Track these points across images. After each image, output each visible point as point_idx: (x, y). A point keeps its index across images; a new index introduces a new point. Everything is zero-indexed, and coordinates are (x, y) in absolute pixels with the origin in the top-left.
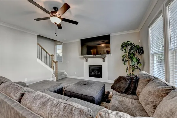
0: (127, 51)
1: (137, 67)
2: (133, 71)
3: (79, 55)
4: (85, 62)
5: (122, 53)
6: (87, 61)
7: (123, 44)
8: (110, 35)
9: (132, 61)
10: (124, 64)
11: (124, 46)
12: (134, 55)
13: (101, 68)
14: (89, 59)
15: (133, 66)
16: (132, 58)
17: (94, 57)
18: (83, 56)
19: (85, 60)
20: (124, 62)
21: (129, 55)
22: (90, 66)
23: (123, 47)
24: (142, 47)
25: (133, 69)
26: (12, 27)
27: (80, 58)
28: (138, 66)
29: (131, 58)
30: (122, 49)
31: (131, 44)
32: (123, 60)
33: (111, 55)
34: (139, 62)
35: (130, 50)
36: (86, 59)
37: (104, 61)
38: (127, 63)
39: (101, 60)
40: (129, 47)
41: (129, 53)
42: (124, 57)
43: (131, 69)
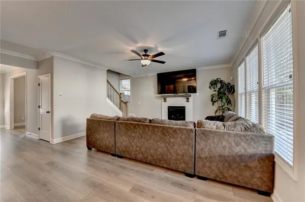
0: (217, 89)
1: (228, 108)
2: (223, 112)
3: (155, 94)
4: (163, 103)
5: (211, 92)
6: (165, 101)
7: (212, 82)
8: (195, 69)
9: (222, 101)
10: (213, 104)
11: (213, 83)
12: (225, 94)
13: (184, 110)
14: (168, 99)
15: (222, 106)
16: (222, 98)
17: (175, 97)
18: (160, 95)
19: (163, 100)
20: (213, 102)
21: (218, 95)
22: (170, 108)
23: (212, 85)
24: (234, 86)
25: (223, 110)
26: (85, 63)
27: (156, 97)
28: (229, 106)
29: (220, 98)
30: (210, 88)
31: (221, 82)
32: (212, 100)
33: (197, 94)
34: (229, 102)
35: (220, 89)
36: (165, 99)
37: (188, 101)
38: (216, 104)
39: (184, 100)
40: (219, 85)
41: (219, 92)
42: (212, 96)
43: (221, 111)
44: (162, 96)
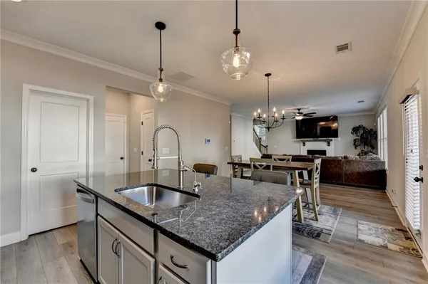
0: (359, 135)
3: (293, 138)
4: (302, 147)
5: (354, 137)
6: (304, 145)
7: (354, 128)
8: (337, 116)
10: (356, 148)
11: (355, 130)
13: (326, 153)
14: (307, 143)
17: (315, 141)
18: (299, 139)
19: (302, 144)
20: (356, 146)
21: (361, 140)
22: (309, 151)
27: (295, 141)
29: (363, 142)
30: (352, 133)
31: (364, 128)
32: (354, 144)
33: (339, 139)
35: (362, 134)
36: (304, 143)
37: (329, 146)
38: (358, 148)
39: (325, 144)
40: (361, 132)
41: (362, 137)
42: (355, 140)
44: (302, 141)
